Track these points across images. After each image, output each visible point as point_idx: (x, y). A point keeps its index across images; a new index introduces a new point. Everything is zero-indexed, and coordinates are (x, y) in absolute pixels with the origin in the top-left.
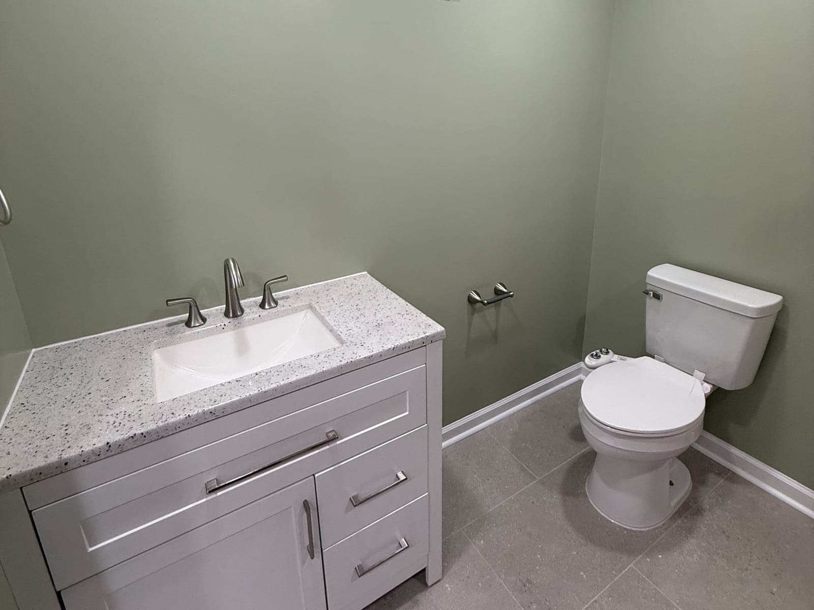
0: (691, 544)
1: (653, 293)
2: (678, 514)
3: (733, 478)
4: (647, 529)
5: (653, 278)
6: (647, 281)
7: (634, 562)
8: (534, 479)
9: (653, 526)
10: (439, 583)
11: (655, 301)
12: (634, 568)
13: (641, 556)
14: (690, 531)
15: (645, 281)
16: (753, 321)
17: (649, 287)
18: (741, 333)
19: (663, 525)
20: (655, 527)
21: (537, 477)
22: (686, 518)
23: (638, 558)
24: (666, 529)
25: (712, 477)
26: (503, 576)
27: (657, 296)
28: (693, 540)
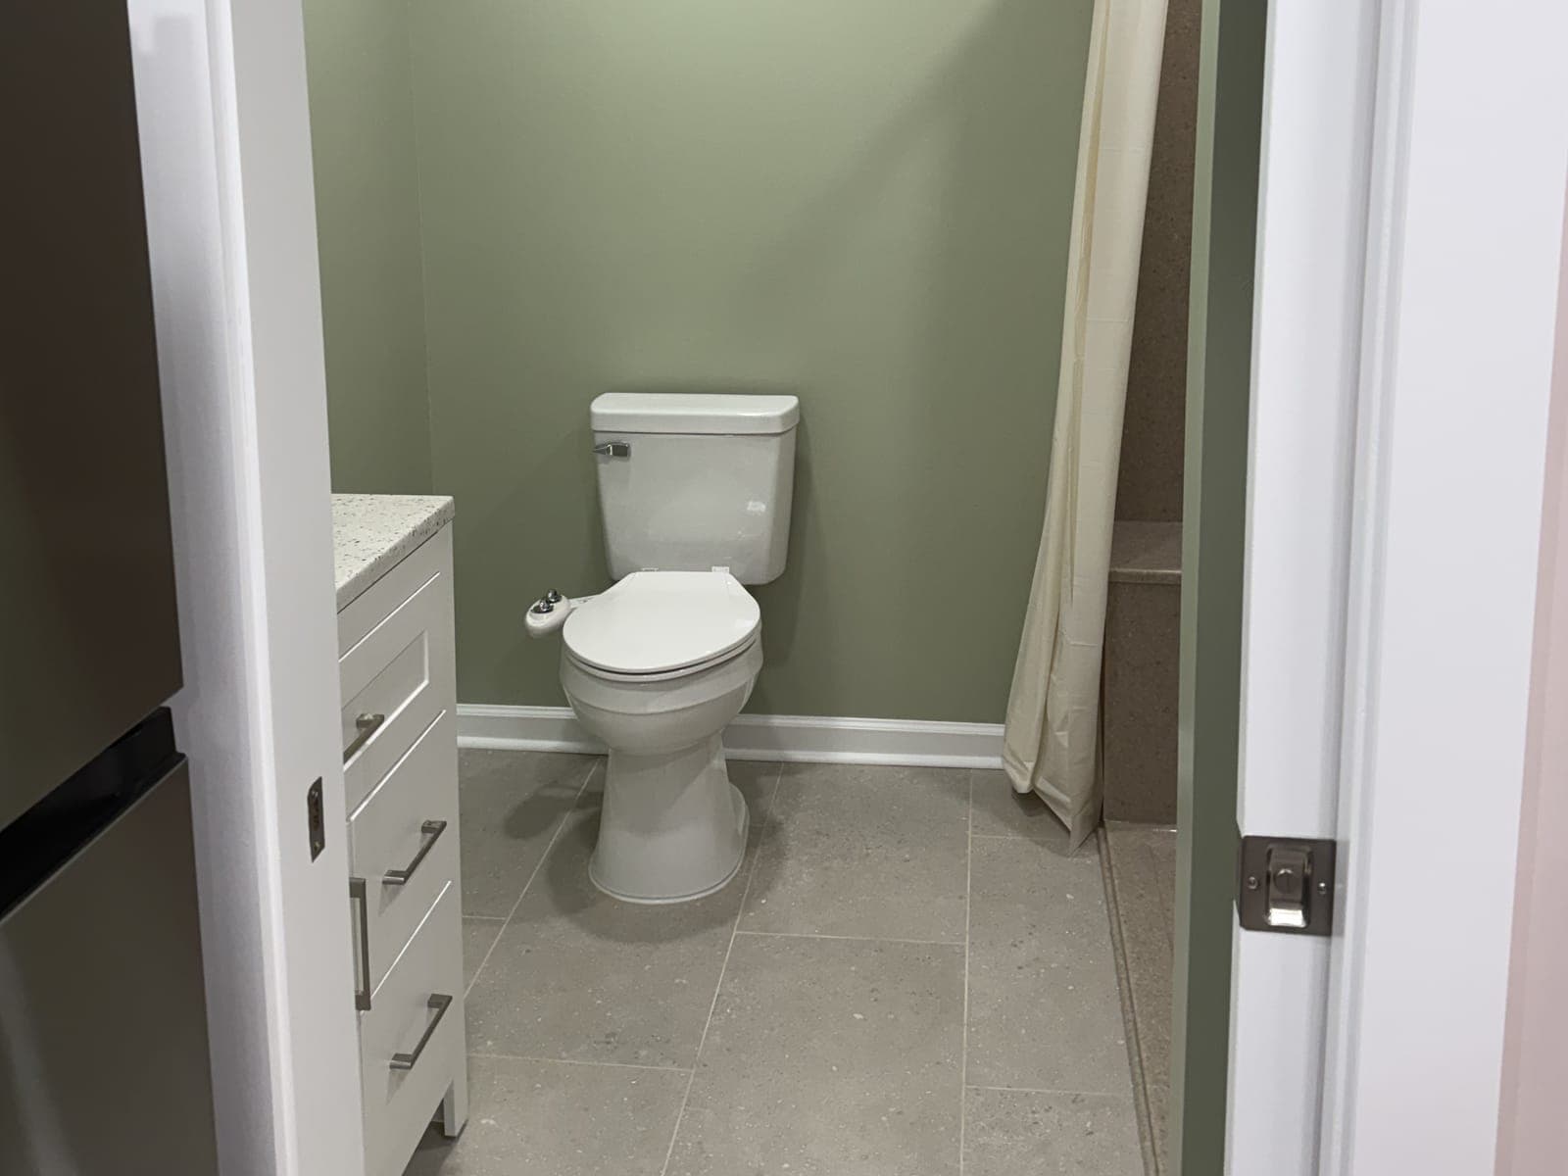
0: (790, 865)
1: (614, 447)
2: (752, 844)
3: (792, 768)
4: (725, 884)
5: (604, 416)
6: (596, 426)
7: (735, 928)
8: (500, 924)
9: (731, 874)
10: (467, 1128)
11: (617, 463)
12: (741, 932)
13: (739, 917)
14: (779, 855)
15: (590, 429)
16: (778, 439)
17: (600, 439)
18: (767, 464)
19: (741, 867)
20: (733, 875)
21: (503, 919)
22: (763, 844)
23: (738, 921)
24: (748, 870)
25: (764, 781)
26: (564, 1054)
27: (622, 451)
28: (789, 862)
